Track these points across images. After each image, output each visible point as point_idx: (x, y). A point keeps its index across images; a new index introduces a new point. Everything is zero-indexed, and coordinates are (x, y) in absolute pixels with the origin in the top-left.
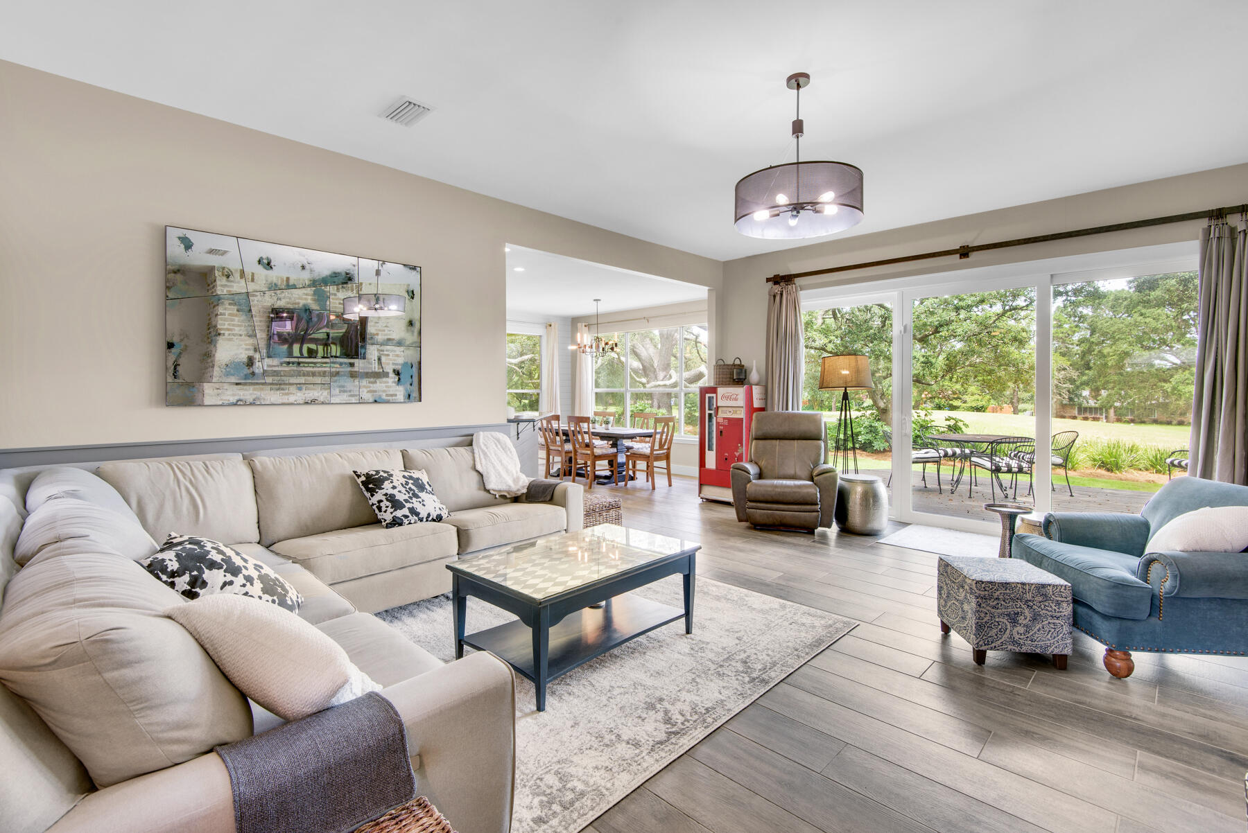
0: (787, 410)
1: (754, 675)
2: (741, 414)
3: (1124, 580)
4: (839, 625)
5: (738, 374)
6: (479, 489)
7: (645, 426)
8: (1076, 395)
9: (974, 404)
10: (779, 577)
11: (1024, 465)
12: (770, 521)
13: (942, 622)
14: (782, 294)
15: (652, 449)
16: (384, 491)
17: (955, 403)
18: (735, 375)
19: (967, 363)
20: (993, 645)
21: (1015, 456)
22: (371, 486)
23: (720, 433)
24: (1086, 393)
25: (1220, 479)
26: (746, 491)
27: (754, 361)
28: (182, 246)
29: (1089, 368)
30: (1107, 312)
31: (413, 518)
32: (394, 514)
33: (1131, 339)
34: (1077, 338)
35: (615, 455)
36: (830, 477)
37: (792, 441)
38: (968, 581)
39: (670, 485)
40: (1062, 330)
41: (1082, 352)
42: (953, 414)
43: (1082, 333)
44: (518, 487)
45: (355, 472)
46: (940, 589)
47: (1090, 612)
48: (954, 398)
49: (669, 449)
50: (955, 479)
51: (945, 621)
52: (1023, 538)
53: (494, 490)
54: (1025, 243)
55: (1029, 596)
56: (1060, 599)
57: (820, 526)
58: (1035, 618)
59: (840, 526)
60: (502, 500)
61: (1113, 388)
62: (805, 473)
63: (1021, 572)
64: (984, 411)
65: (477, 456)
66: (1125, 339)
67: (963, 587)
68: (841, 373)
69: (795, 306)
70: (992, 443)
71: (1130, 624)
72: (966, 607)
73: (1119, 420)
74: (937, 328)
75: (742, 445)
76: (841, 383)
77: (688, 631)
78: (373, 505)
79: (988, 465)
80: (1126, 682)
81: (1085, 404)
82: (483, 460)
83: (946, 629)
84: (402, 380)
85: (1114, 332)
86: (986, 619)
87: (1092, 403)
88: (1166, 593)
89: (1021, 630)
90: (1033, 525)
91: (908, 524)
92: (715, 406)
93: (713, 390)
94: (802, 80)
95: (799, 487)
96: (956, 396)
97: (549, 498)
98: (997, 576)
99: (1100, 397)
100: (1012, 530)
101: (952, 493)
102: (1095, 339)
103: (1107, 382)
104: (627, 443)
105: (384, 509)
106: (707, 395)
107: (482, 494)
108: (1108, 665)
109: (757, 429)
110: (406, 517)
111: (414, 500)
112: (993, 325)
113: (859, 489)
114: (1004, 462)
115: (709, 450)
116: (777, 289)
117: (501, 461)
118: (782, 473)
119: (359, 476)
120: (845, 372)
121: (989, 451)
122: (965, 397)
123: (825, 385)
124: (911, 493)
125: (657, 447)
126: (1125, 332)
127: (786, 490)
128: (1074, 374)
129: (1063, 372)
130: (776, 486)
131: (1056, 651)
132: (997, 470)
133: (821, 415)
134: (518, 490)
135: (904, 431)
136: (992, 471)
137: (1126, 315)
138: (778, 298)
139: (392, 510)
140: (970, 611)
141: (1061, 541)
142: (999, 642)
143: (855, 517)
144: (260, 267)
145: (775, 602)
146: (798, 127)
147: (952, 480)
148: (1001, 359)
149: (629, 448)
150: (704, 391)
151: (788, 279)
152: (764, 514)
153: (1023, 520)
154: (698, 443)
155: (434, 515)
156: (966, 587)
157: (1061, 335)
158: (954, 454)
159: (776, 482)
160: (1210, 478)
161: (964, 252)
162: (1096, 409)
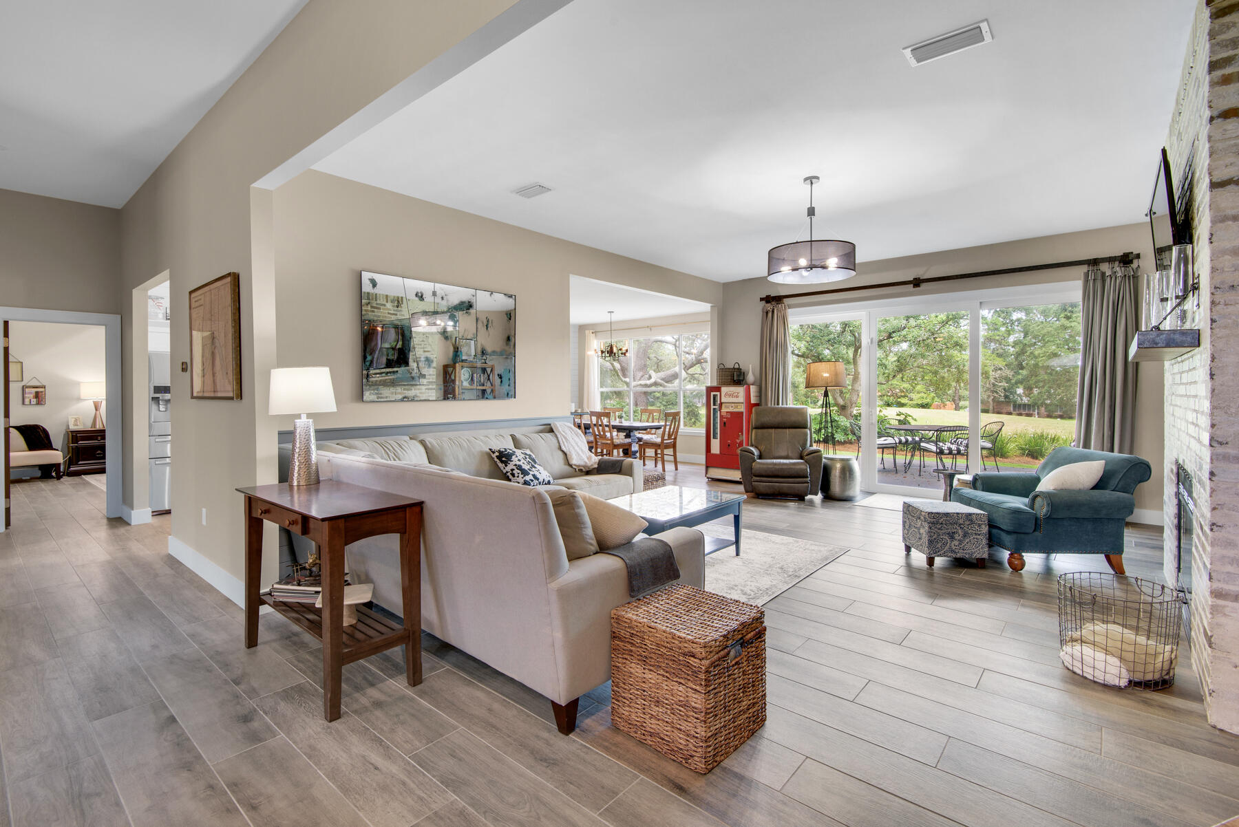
0: (778, 405)
1: (790, 573)
2: (742, 409)
3: (1019, 508)
4: (837, 550)
5: (739, 376)
6: (565, 464)
7: (650, 420)
8: (1011, 393)
9: (920, 402)
10: (788, 526)
11: (962, 448)
12: (769, 491)
13: (906, 545)
14: (773, 312)
15: (663, 439)
16: (513, 463)
17: (903, 401)
18: (734, 377)
19: (915, 364)
20: (939, 553)
21: (955, 442)
22: (504, 459)
23: (724, 424)
24: (1020, 391)
25: (1095, 449)
26: (752, 469)
27: (750, 366)
28: (371, 285)
29: (1022, 368)
30: (1039, 316)
31: (536, 482)
32: (524, 479)
33: (1058, 342)
34: (1012, 340)
35: (630, 444)
36: (817, 456)
37: (784, 430)
38: (923, 514)
39: (676, 469)
40: (998, 333)
41: (1017, 353)
42: (903, 410)
43: (1016, 335)
44: (591, 463)
45: (490, 449)
46: (904, 523)
47: (999, 531)
48: (902, 396)
49: (675, 439)
50: (907, 462)
51: (907, 544)
52: (958, 490)
53: (575, 465)
54: (961, 278)
55: (961, 521)
56: (980, 522)
57: (810, 494)
58: (965, 535)
59: (824, 494)
60: (580, 473)
61: (1043, 387)
62: (797, 455)
63: (955, 507)
64: (929, 408)
65: (560, 440)
66: (1053, 341)
67: (920, 518)
68: (822, 376)
69: (784, 320)
70: (937, 431)
71: (1022, 536)
72: (922, 531)
73: (1049, 416)
74: (890, 334)
75: (742, 434)
76: (823, 383)
77: (738, 554)
78: (507, 472)
79: (934, 448)
80: (1021, 574)
81: (1019, 401)
82: (565, 443)
83: (908, 549)
84: (503, 382)
85: (1044, 335)
86: (934, 537)
87: (1025, 400)
88: (1044, 516)
89: (957, 543)
90: (965, 483)
91: (873, 493)
92: (719, 402)
93: (718, 389)
94: (814, 180)
95: (794, 464)
96: (903, 394)
97: (618, 470)
98: (941, 510)
99: (1032, 395)
100: (951, 486)
101: (906, 472)
102: (1029, 339)
103: (1037, 382)
104: (638, 434)
105: (516, 475)
106: (712, 394)
107: (567, 468)
108: (1010, 563)
109: (757, 420)
110: (532, 481)
111: (534, 469)
112: (939, 332)
113: (838, 465)
114: (946, 446)
115: (714, 438)
116: (769, 307)
117: (577, 444)
118: (777, 455)
119: (494, 452)
120: (826, 375)
121: (934, 438)
122: (912, 395)
123: (810, 385)
124: (877, 472)
125: (666, 437)
126: (1053, 335)
127: (785, 467)
128: (1009, 373)
129: (999, 372)
130: (775, 464)
131: (978, 556)
132: (941, 452)
133: (806, 408)
134: (592, 465)
135: (871, 421)
136: (937, 453)
137: (1055, 319)
138: (770, 314)
139: (522, 476)
140: (924, 533)
141: (983, 490)
142: (943, 551)
143: (836, 487)
144: (417, 299)
145: (791, 540)
146: (811, 212)
147: (905, 463)
148: (945, 362)
149: (640, 440)
150: (710, 390)
151: (778, 299)
152: (766, 486)
153: (959, 480)
154: (704, 435)
155: (546, 481)
156: (922, 518)
157: (997, 338)
158: (907, 441)
159: (775, 461)
160: (1089, 448)
161: (917, 283)
162: (1029, 405)
